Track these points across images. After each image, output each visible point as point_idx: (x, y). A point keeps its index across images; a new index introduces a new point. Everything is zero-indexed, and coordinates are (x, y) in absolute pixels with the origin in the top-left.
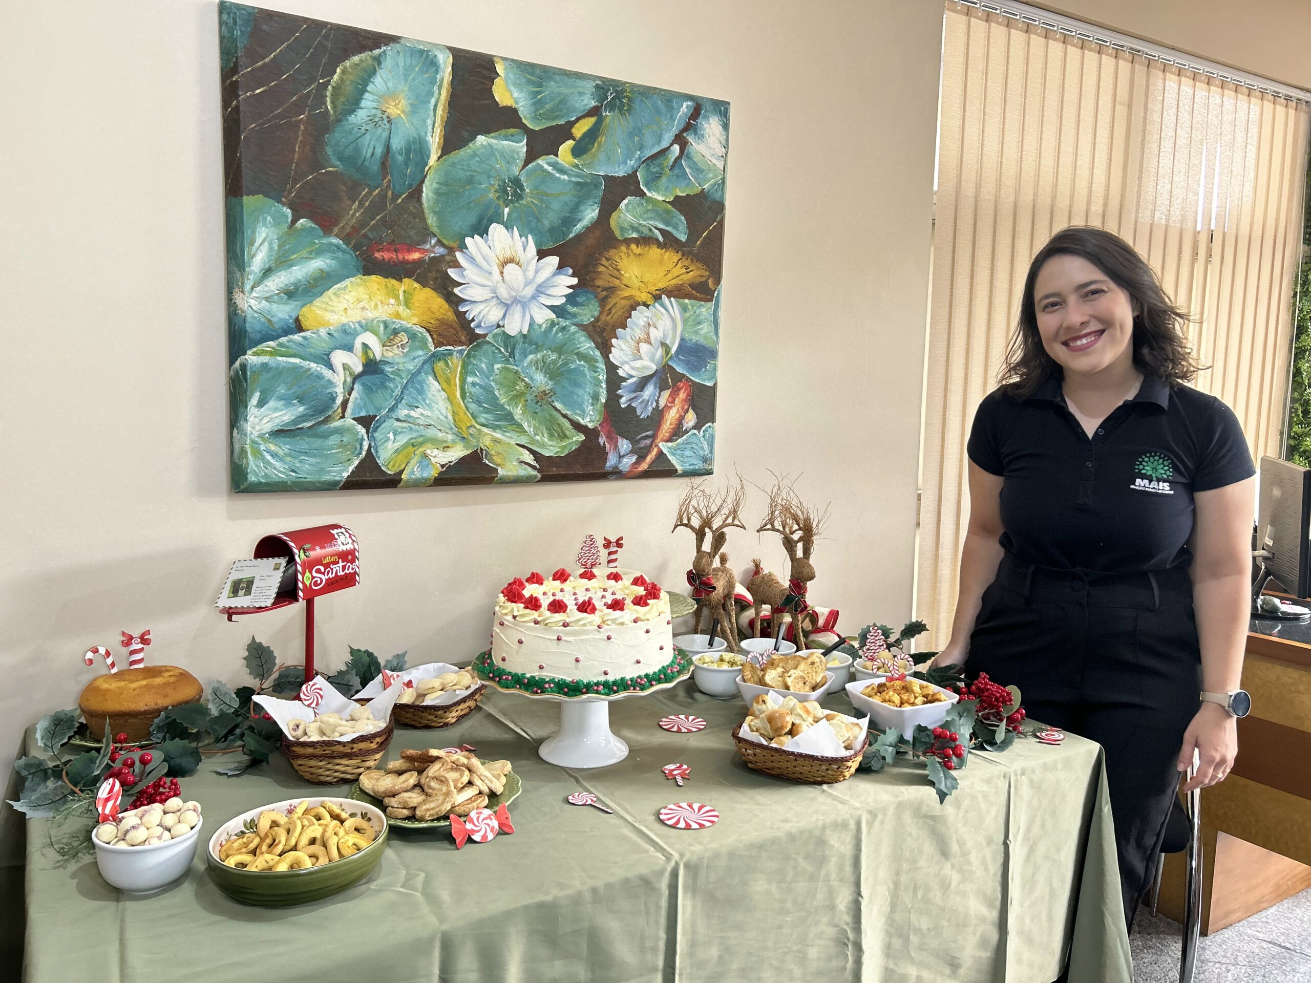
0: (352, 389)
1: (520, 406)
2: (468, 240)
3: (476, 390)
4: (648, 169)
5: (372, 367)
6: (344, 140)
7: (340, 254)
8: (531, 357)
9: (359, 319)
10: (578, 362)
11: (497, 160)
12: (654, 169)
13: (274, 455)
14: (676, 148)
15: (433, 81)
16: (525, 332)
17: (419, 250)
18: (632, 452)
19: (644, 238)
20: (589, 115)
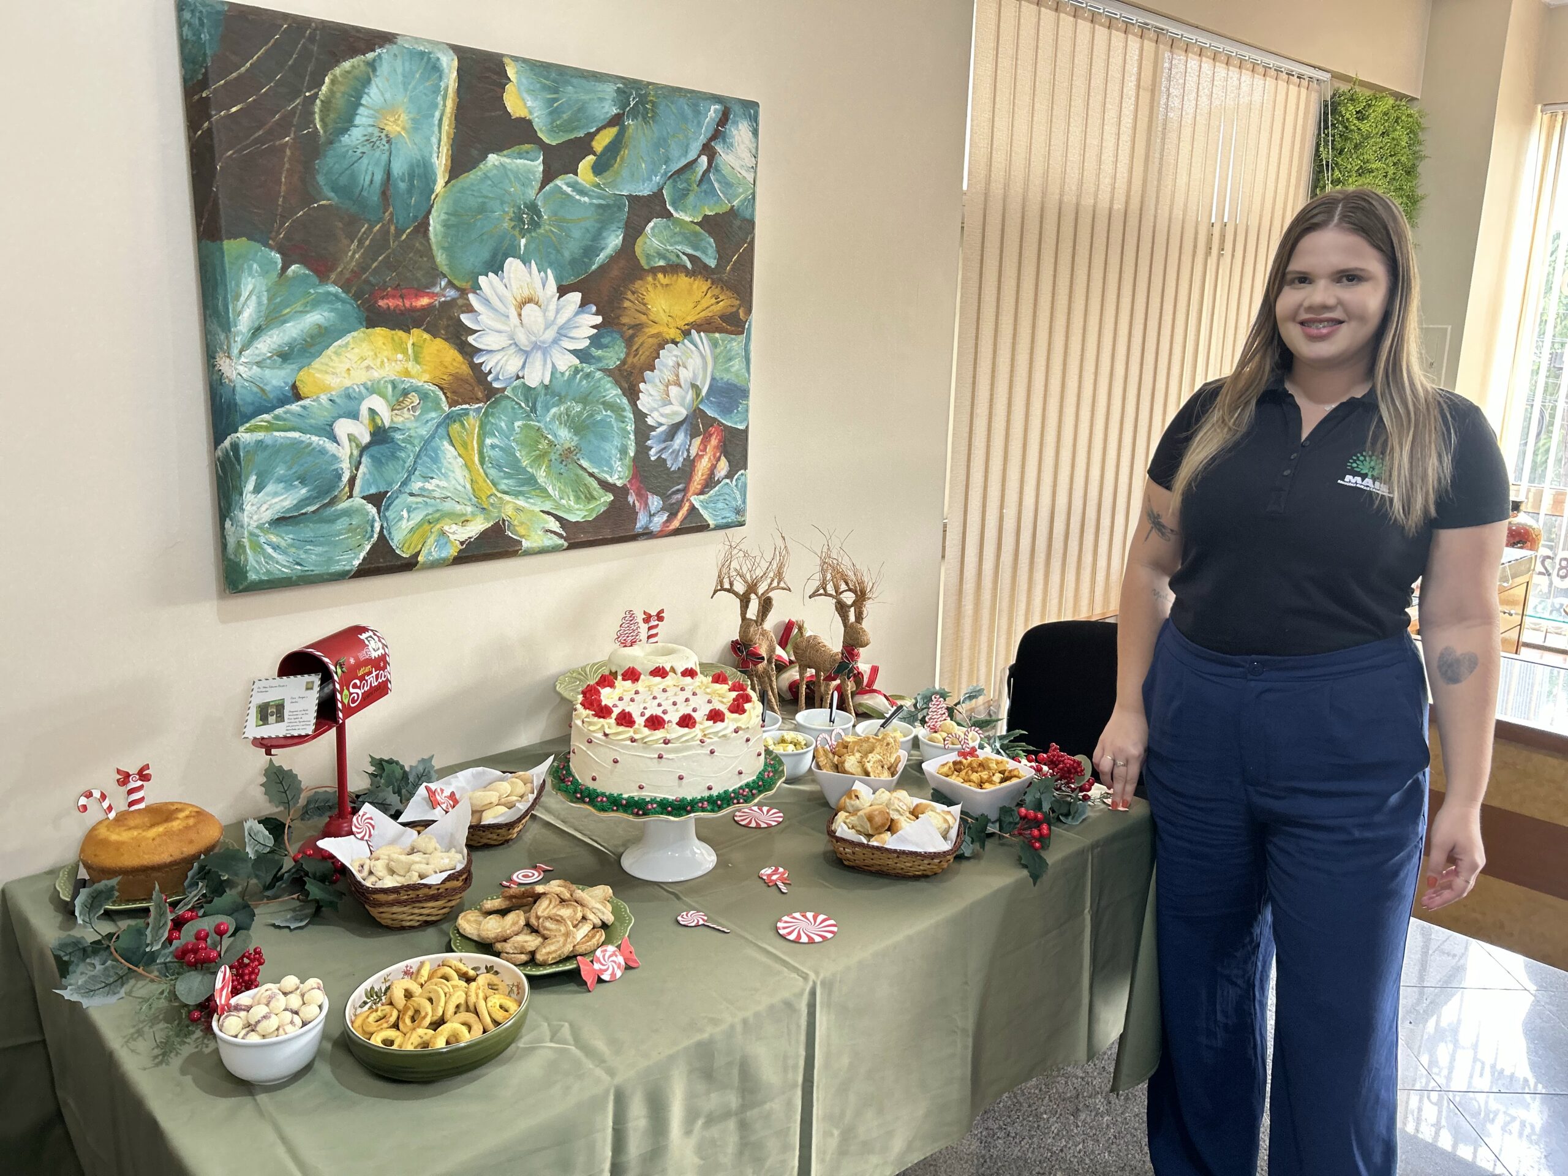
0: (360, 463)
1: (544, 467)
2: (482, 280)
3: (496, 454)
4: (674, 186)
5: (381, 435)
6: (337, 166)
7: (339, 305)
8: (554, 410)
9: (363, 380)
10: (604, 413)
11: (510, 181)
12: (681, 186)
13: (275, 548)
14: (704, 159)
15: (436, 90)
16: (547, 382)
17: (428, 295)
18: (663, 509)
19: (671, 266)
20: (611, 124)
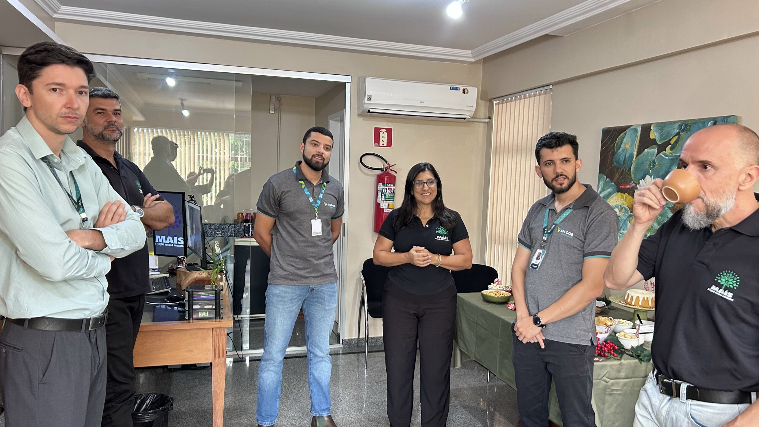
2: (640, 181)
6: (617, 157)
7: (613, 187)
9: (615, 204)
11: (650, 155)
15: (636, 136)
17: (629, 185)
20: (676, 135)
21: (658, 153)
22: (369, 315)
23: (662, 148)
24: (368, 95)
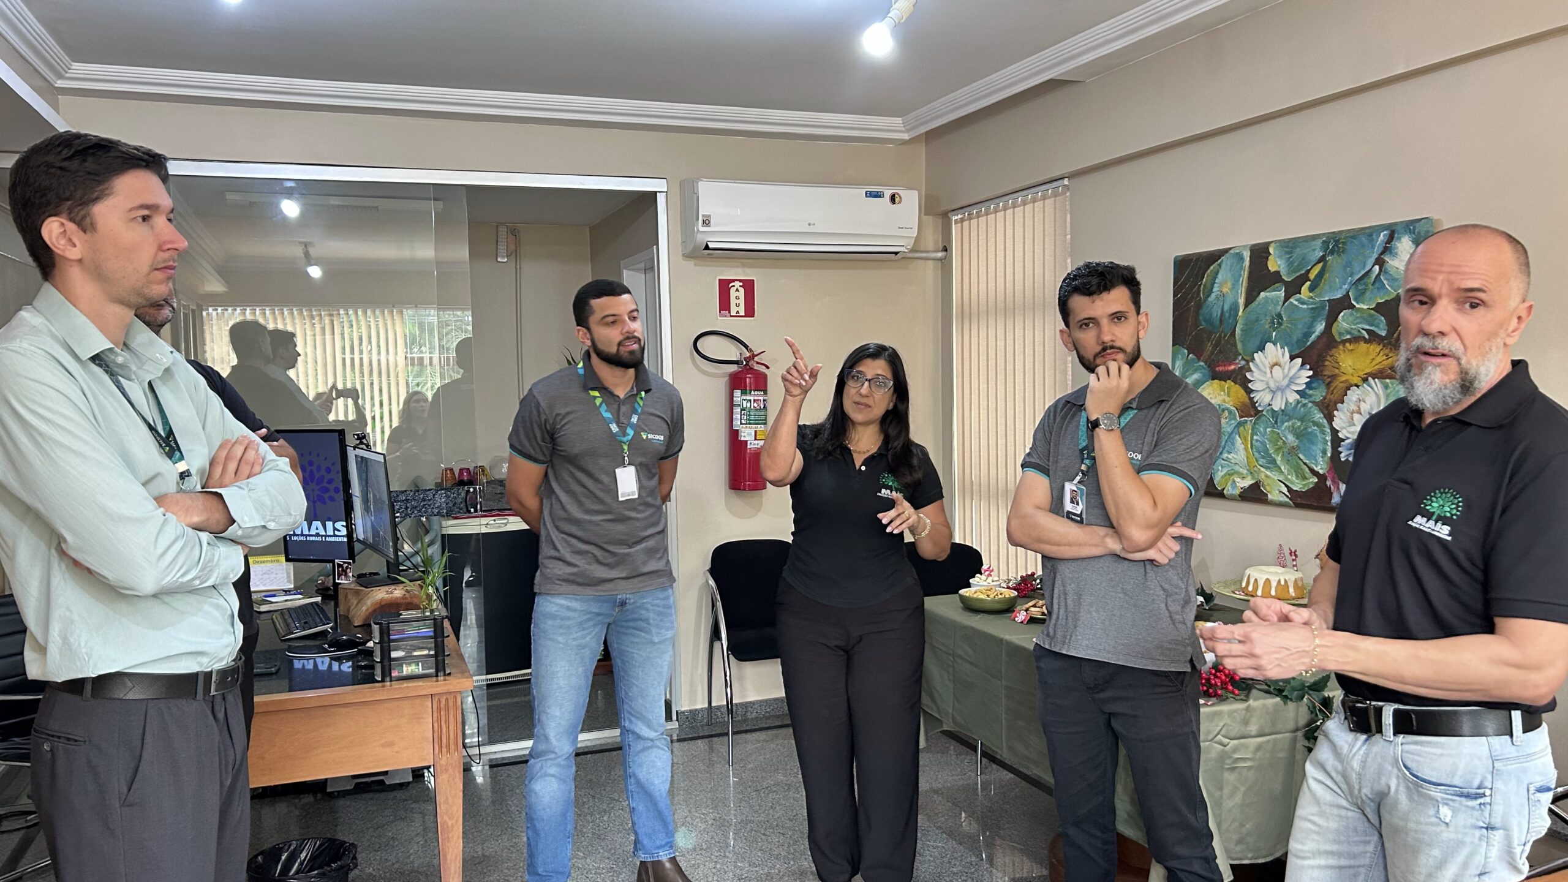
1: (1280, 455)
2: (1255, 355)
3: (1258, 444)
4: (1357, 288)
6: (1206, 311)
7: (1203, 371)
8: (1285, 424)
10: (1312, 428)
11: (1269, 304)
12: (1361, 287)
14: (1377, 267)
15: (1240, 269)
16: (1283, 408)
17: (1234, 364)
19: (1354, 338)
20: (1318, 262)
21: (1287, 298)
22: (731, 656)
23: (1293, 289)
24: (703, 216)
